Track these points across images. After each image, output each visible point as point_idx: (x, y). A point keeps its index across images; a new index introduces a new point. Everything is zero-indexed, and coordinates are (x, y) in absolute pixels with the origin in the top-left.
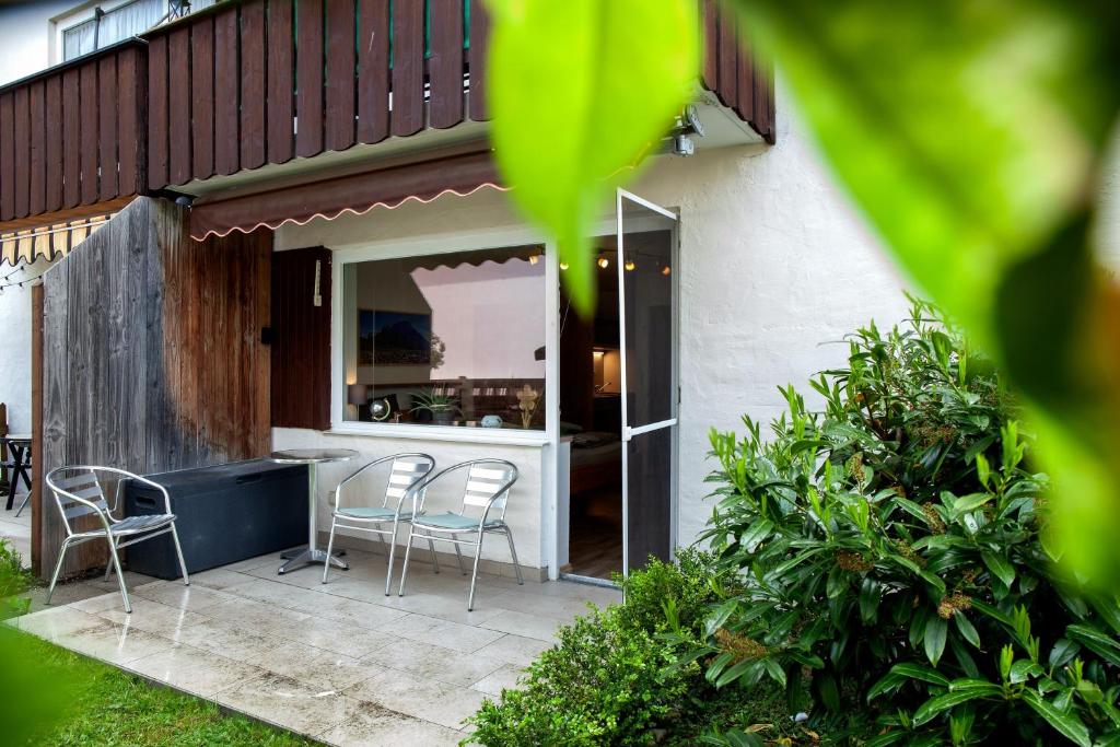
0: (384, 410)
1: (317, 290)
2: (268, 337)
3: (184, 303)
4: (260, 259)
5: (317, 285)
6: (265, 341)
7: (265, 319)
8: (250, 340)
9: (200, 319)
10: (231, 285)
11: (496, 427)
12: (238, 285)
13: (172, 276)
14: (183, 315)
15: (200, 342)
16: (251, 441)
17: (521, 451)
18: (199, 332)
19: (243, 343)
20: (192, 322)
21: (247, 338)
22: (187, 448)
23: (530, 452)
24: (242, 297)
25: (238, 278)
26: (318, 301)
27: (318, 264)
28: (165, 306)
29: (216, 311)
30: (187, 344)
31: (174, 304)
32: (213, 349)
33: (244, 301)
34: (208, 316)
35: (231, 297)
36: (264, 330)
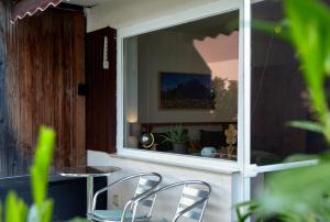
0: (150, 142)
1: (105, 58)
2: (82, 90)
3: (21, 68)
4: (77, 39)
5: (105, 54)
6: (80, 93)
7: (81, 79)
8: (70, 92)
9: (33, 79)
10: (55, 55)
11: (211, 157)
12: (60, 56)
13: (12, 51)
14: (20, 76)
15: (34, 94)
16: (71, 159)
17: (219, 177)
18: (33, 87)
19: (65, 94)
20: (27, 81)
21: (67, 91)
22: (25, 162)
23: (225, 177)
24: (64, 64)
25: (61, 51)
26: (106, 65)
27: (106, 39)
28: (7, 71)
29: (44, 74)
30: (24, 94)
31: (14, 70)
32: (43, 99)
33: (65, 66)
34: (39, 78)
35: (55, 64)
36: (81, 86)
